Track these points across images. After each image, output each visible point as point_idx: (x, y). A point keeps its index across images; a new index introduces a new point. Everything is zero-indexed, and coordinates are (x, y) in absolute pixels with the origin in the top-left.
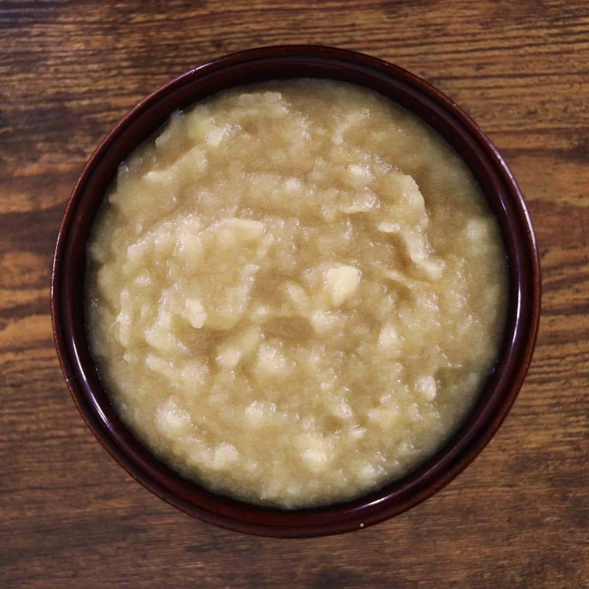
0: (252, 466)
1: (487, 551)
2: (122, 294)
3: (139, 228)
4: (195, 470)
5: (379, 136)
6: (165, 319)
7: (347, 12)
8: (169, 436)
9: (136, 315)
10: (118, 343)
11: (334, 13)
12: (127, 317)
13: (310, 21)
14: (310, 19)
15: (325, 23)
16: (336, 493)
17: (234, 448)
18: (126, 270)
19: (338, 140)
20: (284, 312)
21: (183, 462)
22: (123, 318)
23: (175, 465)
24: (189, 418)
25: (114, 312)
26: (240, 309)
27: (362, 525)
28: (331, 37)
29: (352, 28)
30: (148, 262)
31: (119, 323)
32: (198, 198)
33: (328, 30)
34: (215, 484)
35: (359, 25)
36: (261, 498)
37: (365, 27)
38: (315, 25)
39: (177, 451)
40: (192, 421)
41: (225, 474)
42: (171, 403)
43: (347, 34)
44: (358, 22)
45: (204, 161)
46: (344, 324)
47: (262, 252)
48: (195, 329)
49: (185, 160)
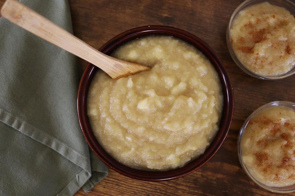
0: (179, 50)
1: (117, 15)
2: (212, 113)
3: (203, 133)
4: (198, 53)
5: (119, 148)
6: (200, 102)
7: (105, 192)
8: (204, 65)
9: (209, 105)
10: (215, 97)
11: (109, 193)
12: (212, 105)
13: (117, 193)
14: (117, 194)
15: (112, 191)
16: (154, 38)
17: (184, 57)
18: (209, 121)
19: (133, 149)
20: (163, 99)
21: (201, 56)
22: (213, 105)
23: (203, 56)
24: (197, 68)
25: (215, 107)
26: (177, 101)
27: (149, 26)
28: (112, 186)
29: (105, 187)
30: (202, 122)
31: (214, 104)
32: (182, 139)
33: (112, 189)
34: (192, 48)
35: (102, 187)
36: (178, 40)
37: (101, 186)
38: (116, 191)
39: (202, 60)
40: (196, 68)
41: (188, 50)
42: (202, 75)
43: (107, 185)
44: (103, 188)
45: (176, 150)
46: (145, 91)
47: (166, 119)
48: (192, 97)
49: (183, 152)
